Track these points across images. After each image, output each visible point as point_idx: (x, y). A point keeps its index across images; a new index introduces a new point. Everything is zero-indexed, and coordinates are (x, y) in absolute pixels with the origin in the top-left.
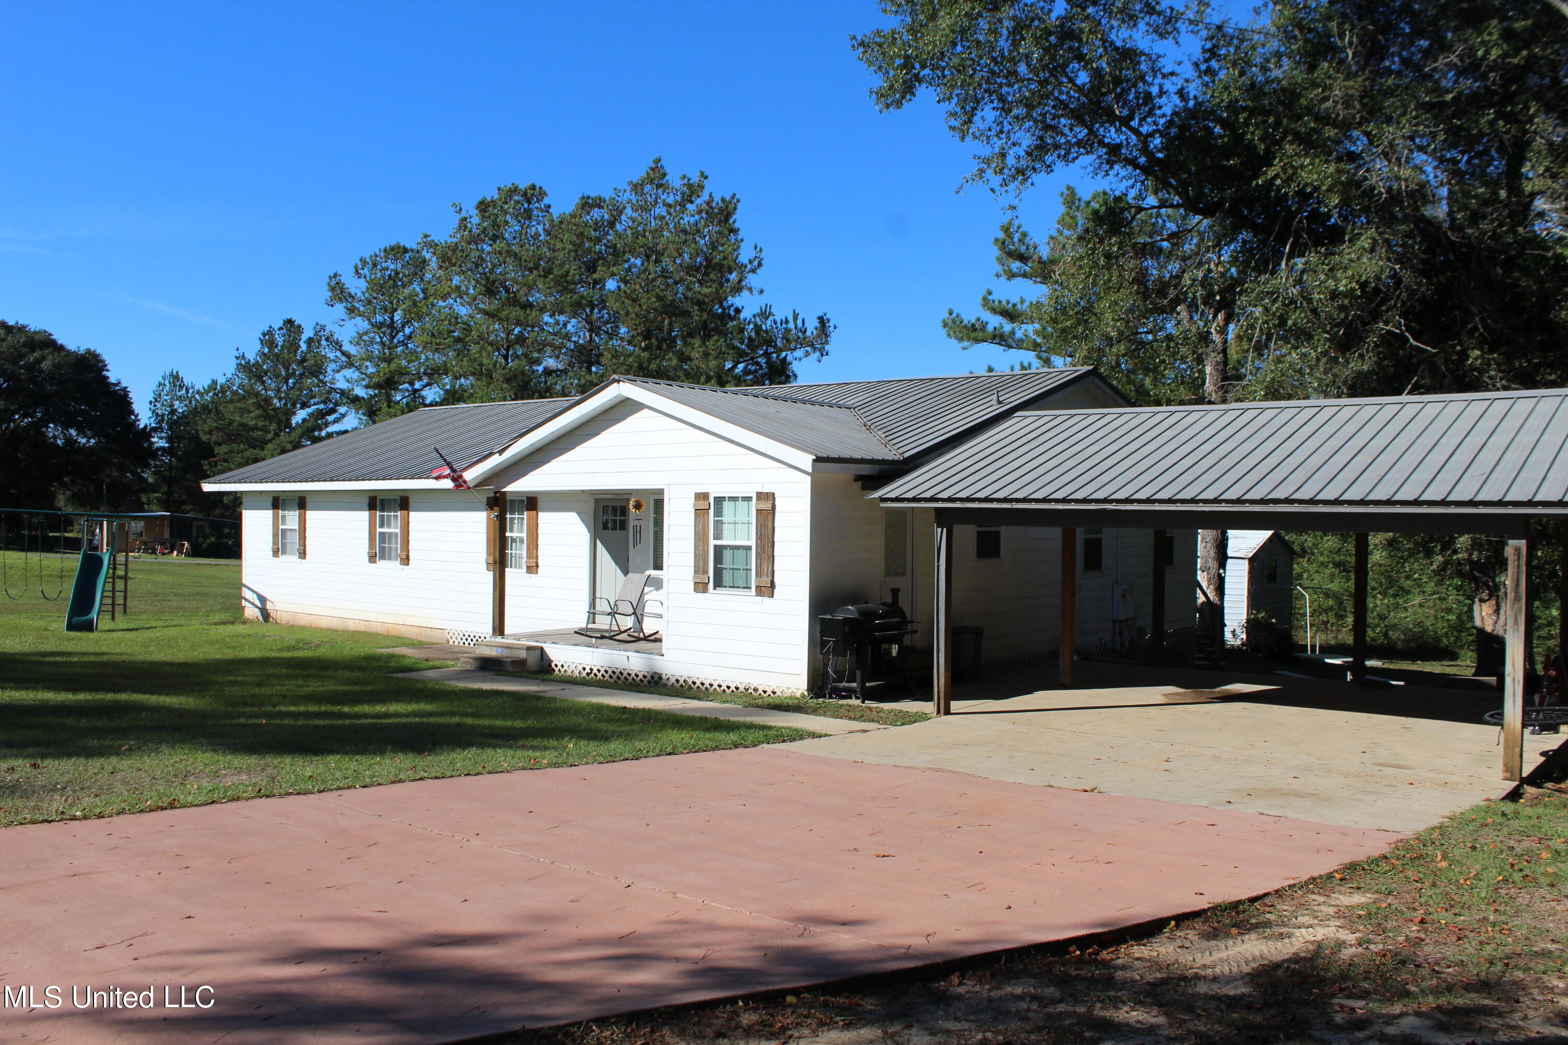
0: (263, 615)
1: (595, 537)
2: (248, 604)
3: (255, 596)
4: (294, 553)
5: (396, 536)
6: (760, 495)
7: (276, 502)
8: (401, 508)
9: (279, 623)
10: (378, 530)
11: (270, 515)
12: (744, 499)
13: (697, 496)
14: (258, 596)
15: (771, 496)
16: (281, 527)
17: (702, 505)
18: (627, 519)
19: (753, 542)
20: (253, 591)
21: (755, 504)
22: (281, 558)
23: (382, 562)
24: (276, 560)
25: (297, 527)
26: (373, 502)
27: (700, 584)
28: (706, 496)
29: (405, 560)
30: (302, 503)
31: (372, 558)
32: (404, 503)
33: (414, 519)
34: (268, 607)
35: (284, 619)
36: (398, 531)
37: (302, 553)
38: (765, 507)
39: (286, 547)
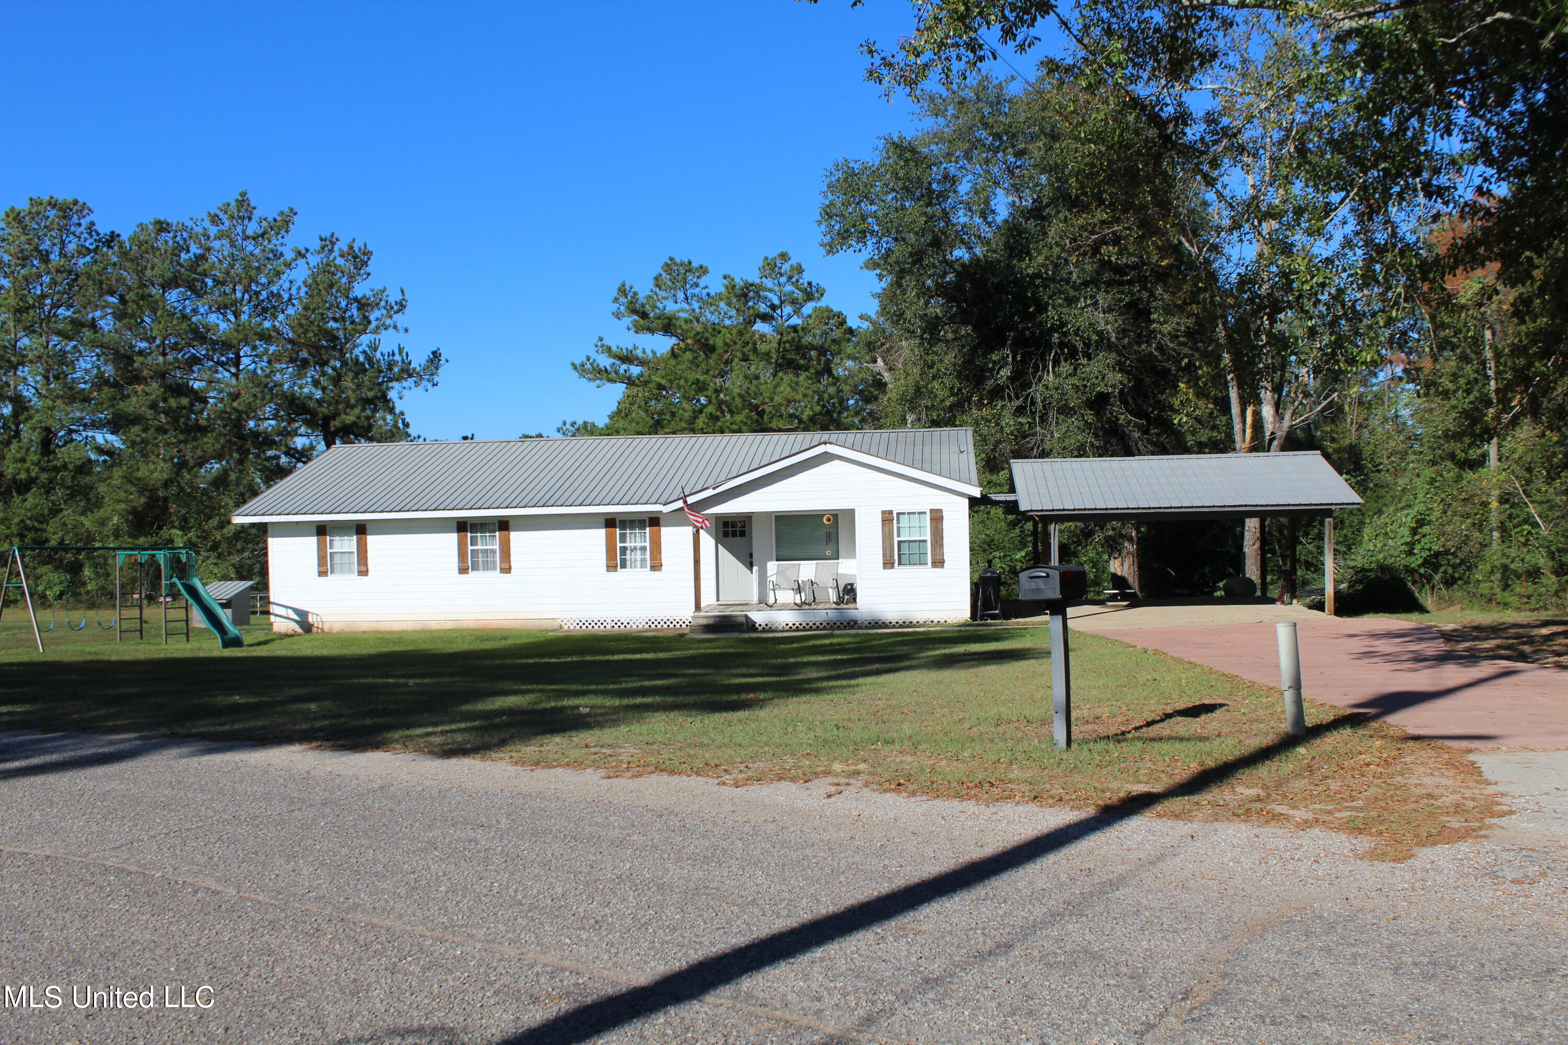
0: (302, 627)
1: (717, 542)
2: (278, 619)
3: (290, 611)
4: (350, 571)
5: (494, 552)
6: (932, 511)
7: (322, 530)
8: (500, 529)
9: (330, 633)
10: (470, 548)
11: (313, 541)
12: (920, 513)
13: (884, 512)
14: (296, 611)
15: (940, 511)
16: (329, 551)
17: (887, 518)
18: (746, 529)
19: (928, 537)
20: (287, 607)
21: (928, 516)
22: (331, 577)
23: (475, 572)
24: (323, 579)
25: (355, 549)
26: (462, 526)
27: (888, 564)
28: (891, 512)
29: (507, 570)
30: (361, 529)
31: (463, 570)
32: (504, 525)
33: (517, 538)
34: (310, 620)
35: (336, 628)
36: (497, 547)
37: (364, 572)
38: (937, 517)
39: (337, 567)
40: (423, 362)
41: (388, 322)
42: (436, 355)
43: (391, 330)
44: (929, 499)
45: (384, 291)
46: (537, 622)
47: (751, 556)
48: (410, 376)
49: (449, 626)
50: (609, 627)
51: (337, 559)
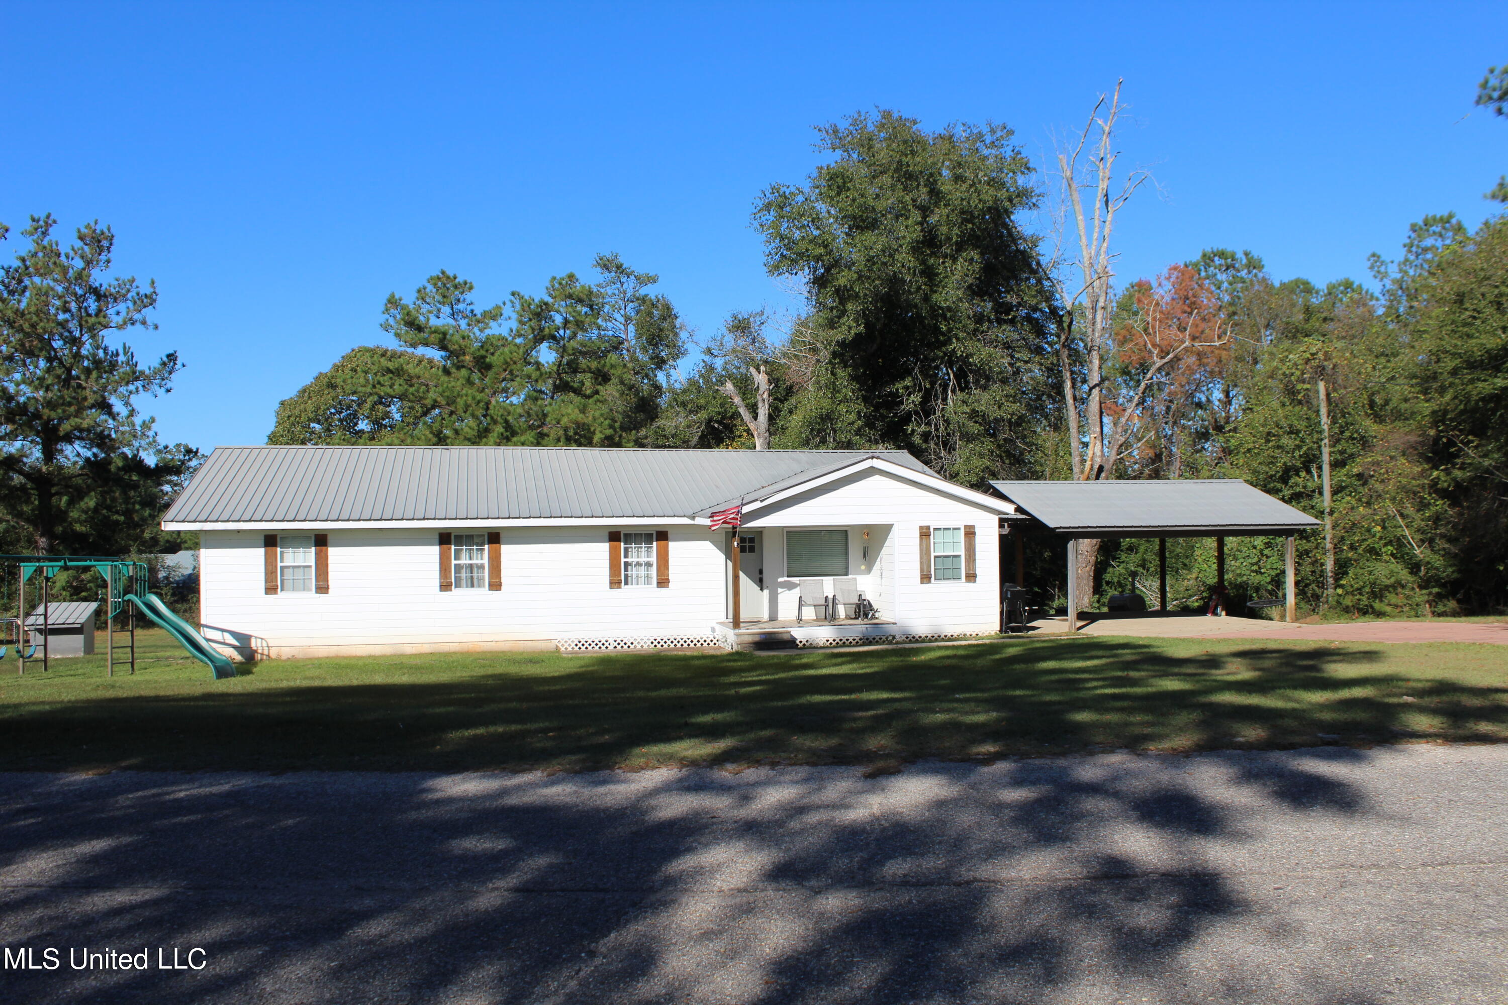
0: (242, 654)
3: (227, 635)
4: (305, 588)
5: (481, 567)
6: (966, 527)
7: (271, 540)
8: (490, 542)
9: (278, 659)
10: (454, 562)
11: (259, 553)
12: (955, 529)
13: (921, 528)
14: (234, 634)
15: (973, 527)
16: (279, 564)
17: (925, 533)
18: (756, 545)
19: (962, 553)
20: (223, 630)
21: (962, 531)
22: (281, 595)
23: (457, 589)
24: (271, 597)
25: (313, 564)
26: (445, 538)
27: (926, 578)
28: (928, 528)
29: (496, 585)
30: (321, 540)
31: (445, 586)
32: (494, 537)
33: (507, 551)
34: (253, 644)
35: (286, 653)
36: (486, 561)
37: (322, 588)
38: (970, 533)
39: (288, 584)
40: (156, 364)
41: (137, 316)
42: (172, 357)
43: (138, 325)
44: (962, 515)
45: (133, 281)
46: (530, 644)
47: (761, 572)
48: (137, 379)
49: (427, 649)
50: (611, 647)
51: (288, 574)
